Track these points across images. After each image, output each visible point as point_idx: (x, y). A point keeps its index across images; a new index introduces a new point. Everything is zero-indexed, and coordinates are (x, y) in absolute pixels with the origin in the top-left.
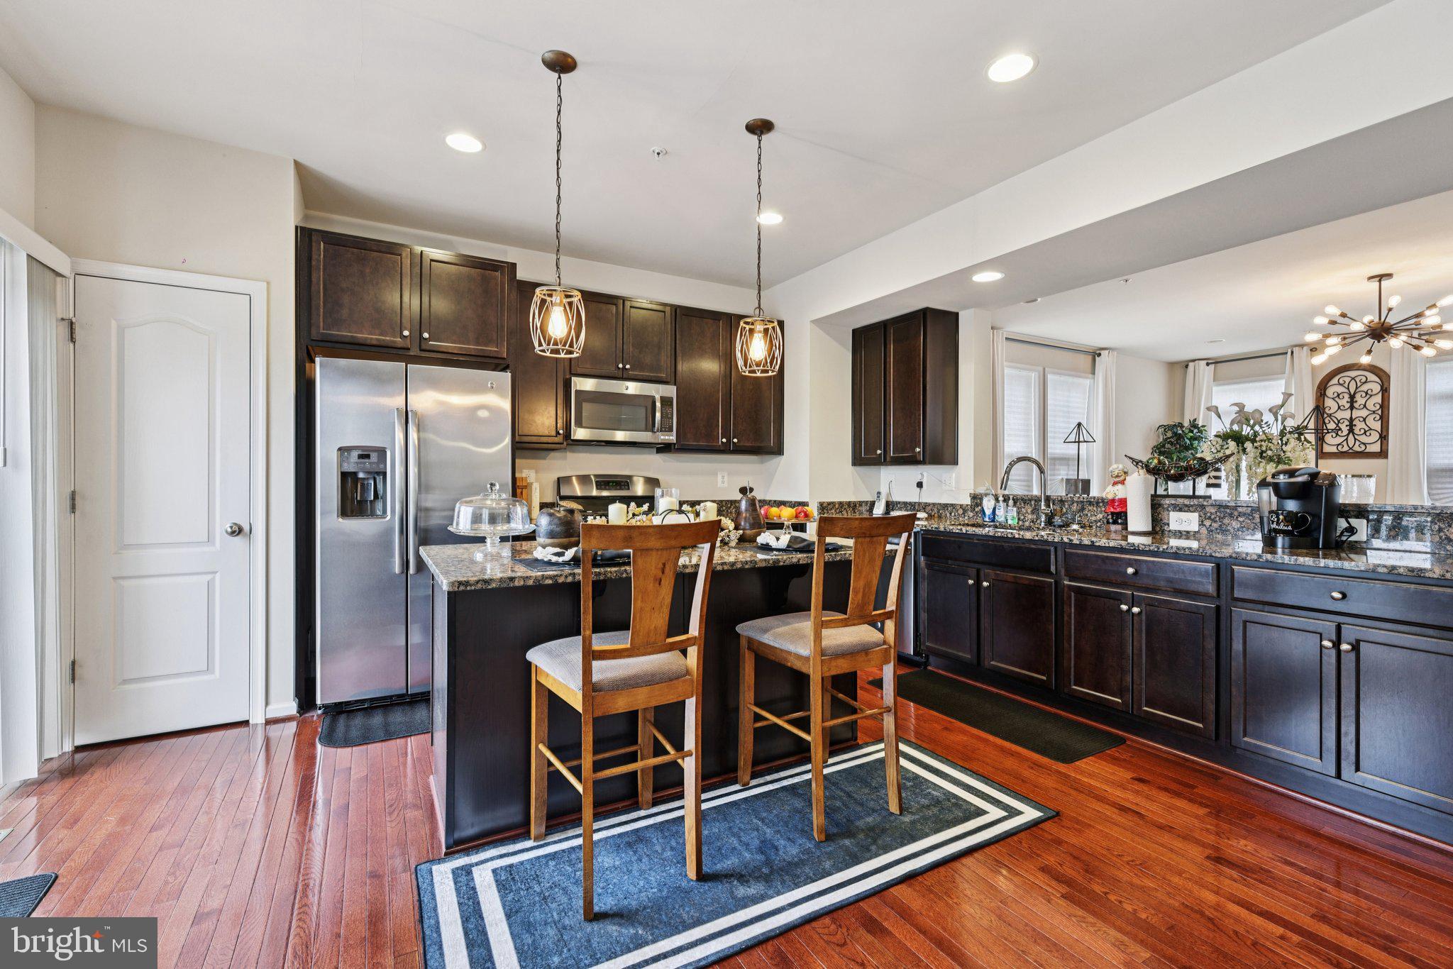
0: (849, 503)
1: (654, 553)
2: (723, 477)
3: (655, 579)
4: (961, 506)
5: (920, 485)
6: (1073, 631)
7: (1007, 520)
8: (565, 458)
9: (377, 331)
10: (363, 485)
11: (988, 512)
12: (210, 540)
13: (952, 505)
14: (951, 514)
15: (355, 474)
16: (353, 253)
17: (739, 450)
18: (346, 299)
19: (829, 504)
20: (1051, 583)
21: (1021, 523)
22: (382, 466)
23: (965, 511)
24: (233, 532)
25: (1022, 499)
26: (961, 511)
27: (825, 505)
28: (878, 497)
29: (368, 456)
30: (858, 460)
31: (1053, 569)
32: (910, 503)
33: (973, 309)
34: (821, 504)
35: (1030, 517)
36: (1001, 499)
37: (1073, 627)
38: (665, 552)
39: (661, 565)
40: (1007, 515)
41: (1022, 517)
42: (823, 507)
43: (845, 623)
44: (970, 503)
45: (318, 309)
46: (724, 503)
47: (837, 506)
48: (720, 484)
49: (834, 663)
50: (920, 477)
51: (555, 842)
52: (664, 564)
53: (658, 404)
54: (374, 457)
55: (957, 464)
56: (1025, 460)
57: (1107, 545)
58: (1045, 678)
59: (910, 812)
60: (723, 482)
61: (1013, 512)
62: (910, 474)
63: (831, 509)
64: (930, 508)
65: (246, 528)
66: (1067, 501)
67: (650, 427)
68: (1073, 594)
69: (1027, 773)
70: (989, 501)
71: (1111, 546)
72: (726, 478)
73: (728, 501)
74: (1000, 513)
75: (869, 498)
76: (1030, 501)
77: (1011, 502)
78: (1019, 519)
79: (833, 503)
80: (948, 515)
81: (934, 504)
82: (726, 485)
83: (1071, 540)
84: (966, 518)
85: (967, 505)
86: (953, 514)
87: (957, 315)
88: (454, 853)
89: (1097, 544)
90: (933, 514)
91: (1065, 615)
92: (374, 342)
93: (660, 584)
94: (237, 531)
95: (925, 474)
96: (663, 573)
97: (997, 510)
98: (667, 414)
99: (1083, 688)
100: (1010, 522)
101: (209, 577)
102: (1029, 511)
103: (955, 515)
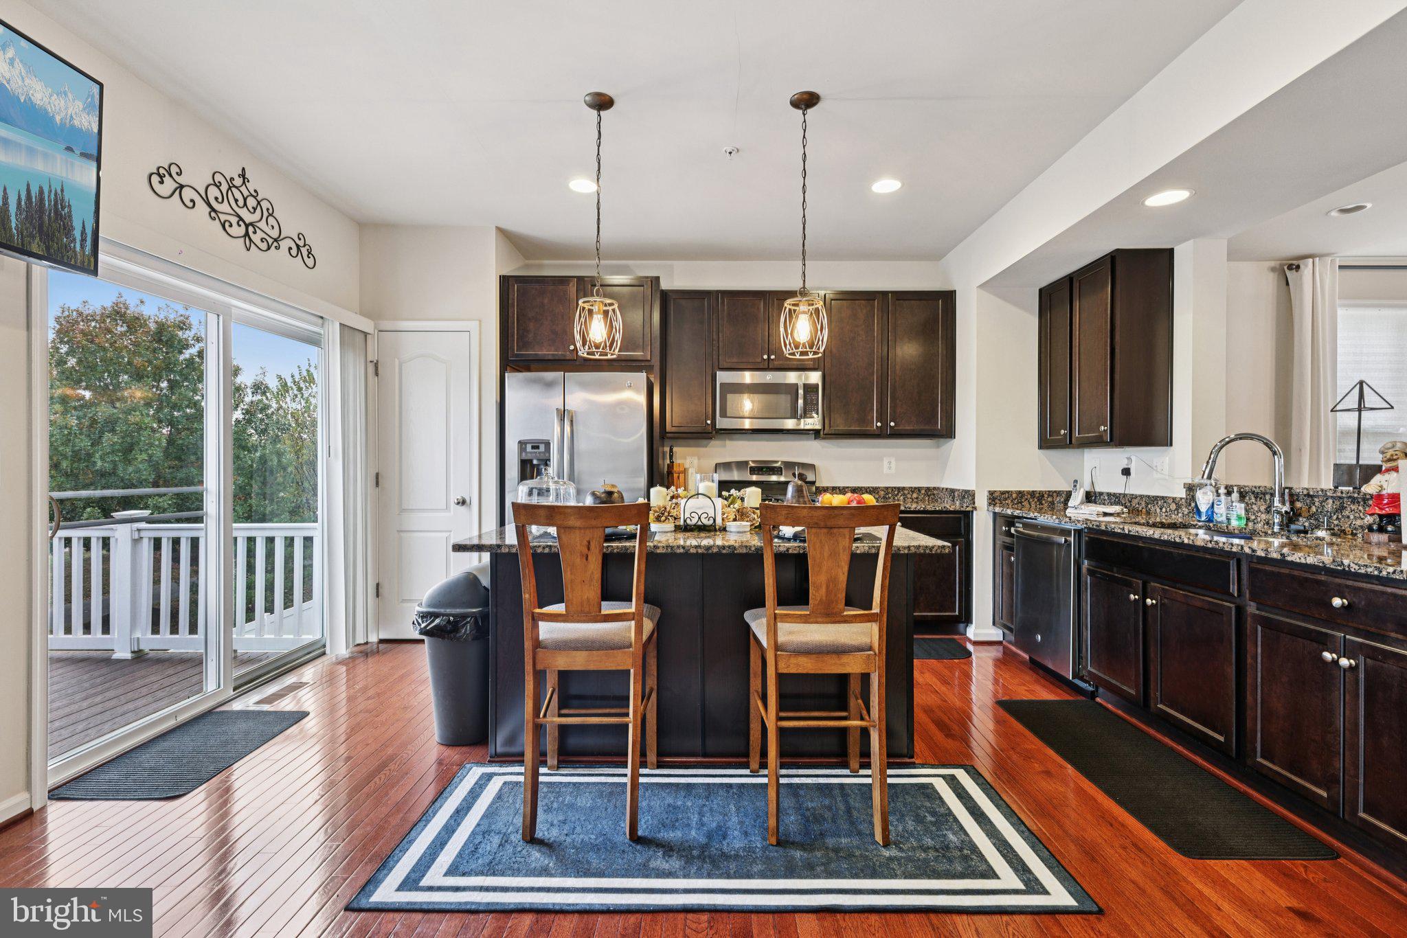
0: (1033, 494)
1: (577, 531)
2: (890, 463)
3: (582, 555)
4: (1174, 499)
5: (1126, 472)
6: (1259, 680)
7: (1228, 519)
8: (725, 446)
9: (553, 349)
10: (538, 469)
11: (1203, 508)
12: (447, 508)
13: (1163, 498)
14: (1161, 509)
15: (531, 461)
16: (536, 289)
17: (897, 435)
18: (531, 326)
19: (1003, 493)
20: (1230, 608)
21: (1250, 524)
22: (547, 455)
23: (1179, 507)
24: (458, 503)
25: (1253, 492)
26: (1173, 507)
27: (996, 494)
28: (1075, 486)
29: (538, 447)
30: (1045, 443)
31: (1234, 589)
32: (1114, 495)
33: (1191, 241)
34: (991, 493)
35: (1264, 516)
36: (1222, 491)
37: (1259, 675)
38: (588, 531)
39: (585, 543)
40: (1233, 513)
41: (1253, 517)
42: (995, 498)
43: (805, 620)
44: (1184, 496)
45: (513, 336)
46: (890, 490)
47: (1014, 496)
48: (885, 470)
49: (793, 660)
50: (1126, 461)
51: (563, 775)
52: (589, 542)
53: (801, 392)
54: (542, 448)
55: (1171, 445)
56: (1252, 439)
57: (1303, 561)
58: (1222, 739)
59: (900, 848)
60: (890, 468)
61: (1240, 508)
62: (1117, 457)
63: (1006, 499)
64: (1136, 501)
65: (468, 501)
66: (1318, 496)
67: (794, 415)
68: (1259, 628)
69: (1111, 853)
70: (1205, 493)
71: (1308, 562)
72: (893, 464)
73: (895, 488)
74: (1221, 510)
75: (1064, 487)
76: (1264, 494)
77: (1235, 496)
78: (1248, 519)
79: (1008, 492)
80: (1158, 510)
81: (1142, 497)
82: (893, 471)
83: (1254, 551)
84: (1180, 515)
85: (1181, 499)
86: (1164, 510)
87: (1171, 252)
88: (493, 762)
89: (1289, 559)
90: (1140, 509)
91: (1248, 656)
92: (550, 358)
93: (587, 559)
94: (463, 502)
95: (1133, 458)
96: (589, 549)
97: (1215, 506)
98: (812, 400)
99: (1274, 763)
100: (1235, 523)
101: (446, 535)
102: (1263, 508)
103: (1166, 511)
